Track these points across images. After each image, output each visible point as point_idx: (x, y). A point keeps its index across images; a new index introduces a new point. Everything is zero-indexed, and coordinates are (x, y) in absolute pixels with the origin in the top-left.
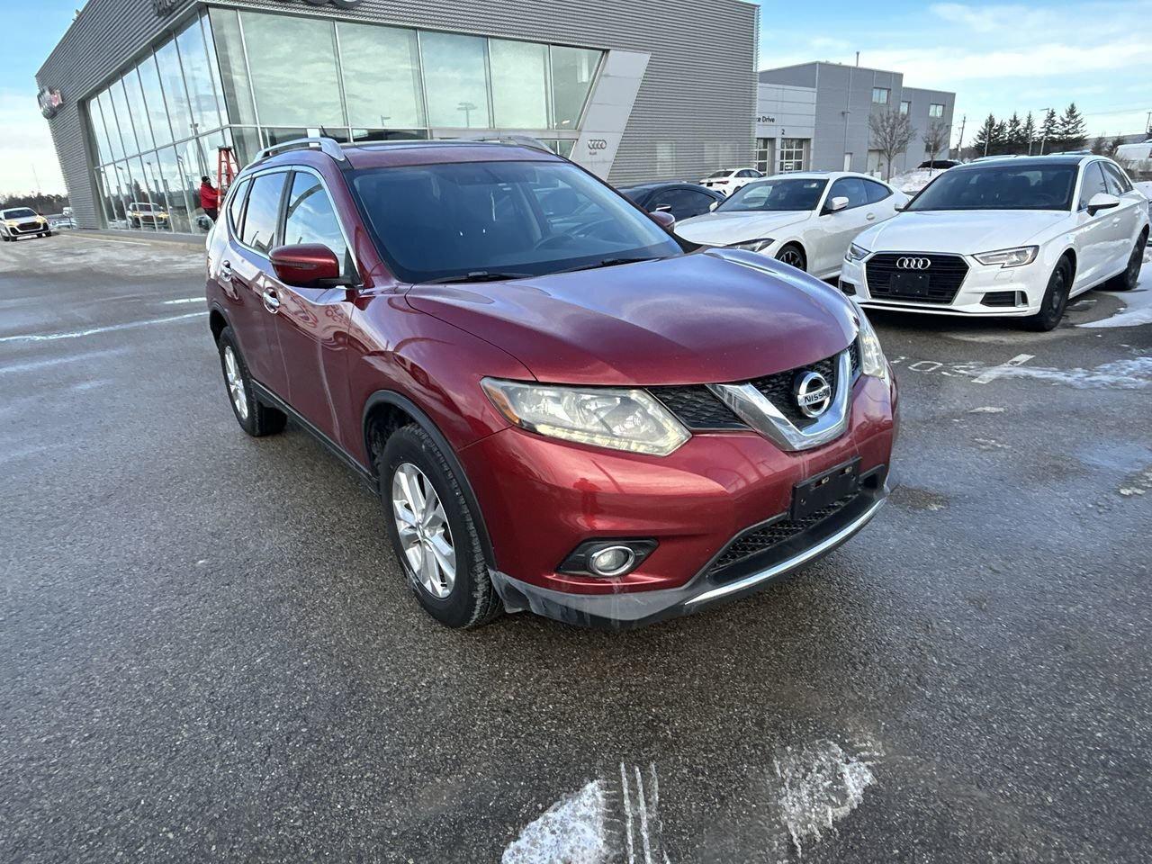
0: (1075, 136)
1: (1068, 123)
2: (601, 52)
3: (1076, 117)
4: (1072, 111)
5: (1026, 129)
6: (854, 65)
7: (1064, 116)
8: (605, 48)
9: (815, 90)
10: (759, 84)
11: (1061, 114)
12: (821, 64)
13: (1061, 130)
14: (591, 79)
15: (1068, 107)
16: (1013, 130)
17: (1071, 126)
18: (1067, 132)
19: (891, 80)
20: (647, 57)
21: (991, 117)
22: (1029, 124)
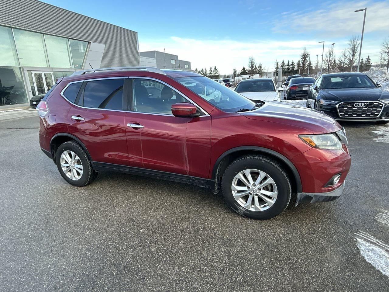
0: (217, 75)
1: (215, 71)
2: (88, 43)
3: (217, 70)
4: (215, 68)
5: (206, 72)
6: (164, 52)
7: (214, 69)
8: (90, 41)
9: (156, 59)
10: (140, 57)
11: (213, 69)
12: (156, 51)
13: (214, 73)
14: (85, 51)
15: (214, 67)
16: (202, 73)
17: (216, 72)
18: (215, 74)
19: (175, 57)
20: (104, 46)
21: (196, 69)
22: (206, 71)
